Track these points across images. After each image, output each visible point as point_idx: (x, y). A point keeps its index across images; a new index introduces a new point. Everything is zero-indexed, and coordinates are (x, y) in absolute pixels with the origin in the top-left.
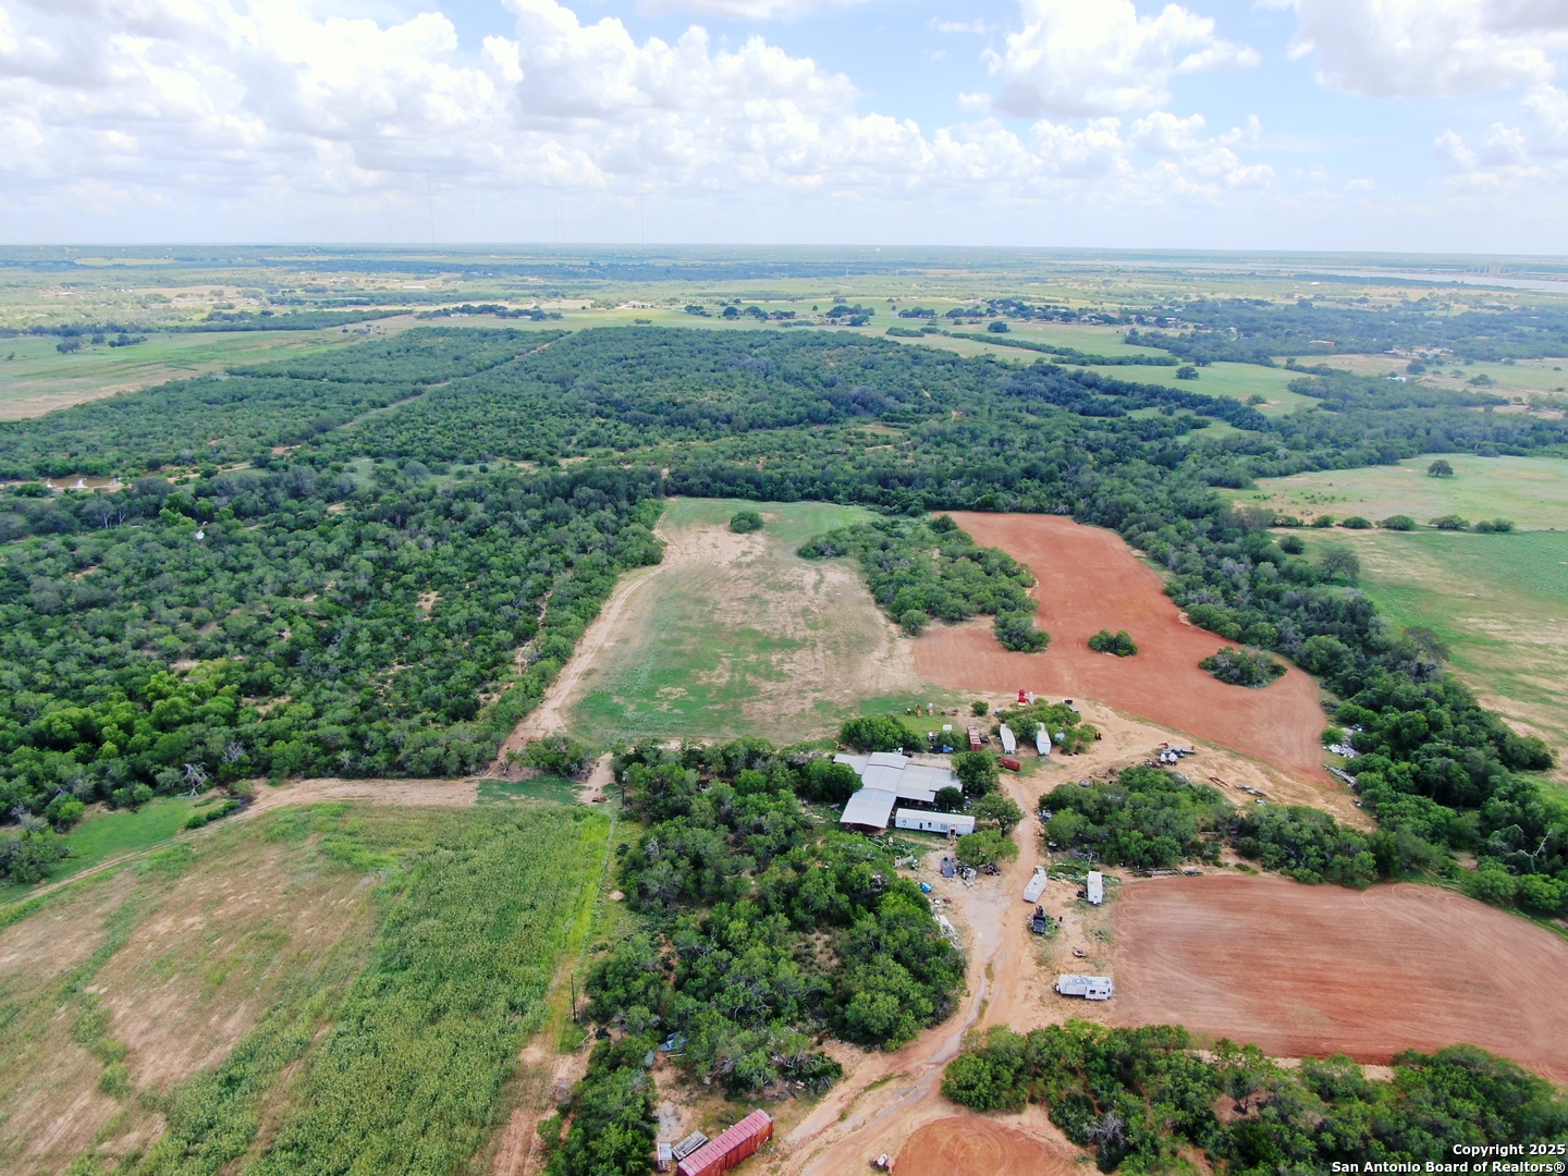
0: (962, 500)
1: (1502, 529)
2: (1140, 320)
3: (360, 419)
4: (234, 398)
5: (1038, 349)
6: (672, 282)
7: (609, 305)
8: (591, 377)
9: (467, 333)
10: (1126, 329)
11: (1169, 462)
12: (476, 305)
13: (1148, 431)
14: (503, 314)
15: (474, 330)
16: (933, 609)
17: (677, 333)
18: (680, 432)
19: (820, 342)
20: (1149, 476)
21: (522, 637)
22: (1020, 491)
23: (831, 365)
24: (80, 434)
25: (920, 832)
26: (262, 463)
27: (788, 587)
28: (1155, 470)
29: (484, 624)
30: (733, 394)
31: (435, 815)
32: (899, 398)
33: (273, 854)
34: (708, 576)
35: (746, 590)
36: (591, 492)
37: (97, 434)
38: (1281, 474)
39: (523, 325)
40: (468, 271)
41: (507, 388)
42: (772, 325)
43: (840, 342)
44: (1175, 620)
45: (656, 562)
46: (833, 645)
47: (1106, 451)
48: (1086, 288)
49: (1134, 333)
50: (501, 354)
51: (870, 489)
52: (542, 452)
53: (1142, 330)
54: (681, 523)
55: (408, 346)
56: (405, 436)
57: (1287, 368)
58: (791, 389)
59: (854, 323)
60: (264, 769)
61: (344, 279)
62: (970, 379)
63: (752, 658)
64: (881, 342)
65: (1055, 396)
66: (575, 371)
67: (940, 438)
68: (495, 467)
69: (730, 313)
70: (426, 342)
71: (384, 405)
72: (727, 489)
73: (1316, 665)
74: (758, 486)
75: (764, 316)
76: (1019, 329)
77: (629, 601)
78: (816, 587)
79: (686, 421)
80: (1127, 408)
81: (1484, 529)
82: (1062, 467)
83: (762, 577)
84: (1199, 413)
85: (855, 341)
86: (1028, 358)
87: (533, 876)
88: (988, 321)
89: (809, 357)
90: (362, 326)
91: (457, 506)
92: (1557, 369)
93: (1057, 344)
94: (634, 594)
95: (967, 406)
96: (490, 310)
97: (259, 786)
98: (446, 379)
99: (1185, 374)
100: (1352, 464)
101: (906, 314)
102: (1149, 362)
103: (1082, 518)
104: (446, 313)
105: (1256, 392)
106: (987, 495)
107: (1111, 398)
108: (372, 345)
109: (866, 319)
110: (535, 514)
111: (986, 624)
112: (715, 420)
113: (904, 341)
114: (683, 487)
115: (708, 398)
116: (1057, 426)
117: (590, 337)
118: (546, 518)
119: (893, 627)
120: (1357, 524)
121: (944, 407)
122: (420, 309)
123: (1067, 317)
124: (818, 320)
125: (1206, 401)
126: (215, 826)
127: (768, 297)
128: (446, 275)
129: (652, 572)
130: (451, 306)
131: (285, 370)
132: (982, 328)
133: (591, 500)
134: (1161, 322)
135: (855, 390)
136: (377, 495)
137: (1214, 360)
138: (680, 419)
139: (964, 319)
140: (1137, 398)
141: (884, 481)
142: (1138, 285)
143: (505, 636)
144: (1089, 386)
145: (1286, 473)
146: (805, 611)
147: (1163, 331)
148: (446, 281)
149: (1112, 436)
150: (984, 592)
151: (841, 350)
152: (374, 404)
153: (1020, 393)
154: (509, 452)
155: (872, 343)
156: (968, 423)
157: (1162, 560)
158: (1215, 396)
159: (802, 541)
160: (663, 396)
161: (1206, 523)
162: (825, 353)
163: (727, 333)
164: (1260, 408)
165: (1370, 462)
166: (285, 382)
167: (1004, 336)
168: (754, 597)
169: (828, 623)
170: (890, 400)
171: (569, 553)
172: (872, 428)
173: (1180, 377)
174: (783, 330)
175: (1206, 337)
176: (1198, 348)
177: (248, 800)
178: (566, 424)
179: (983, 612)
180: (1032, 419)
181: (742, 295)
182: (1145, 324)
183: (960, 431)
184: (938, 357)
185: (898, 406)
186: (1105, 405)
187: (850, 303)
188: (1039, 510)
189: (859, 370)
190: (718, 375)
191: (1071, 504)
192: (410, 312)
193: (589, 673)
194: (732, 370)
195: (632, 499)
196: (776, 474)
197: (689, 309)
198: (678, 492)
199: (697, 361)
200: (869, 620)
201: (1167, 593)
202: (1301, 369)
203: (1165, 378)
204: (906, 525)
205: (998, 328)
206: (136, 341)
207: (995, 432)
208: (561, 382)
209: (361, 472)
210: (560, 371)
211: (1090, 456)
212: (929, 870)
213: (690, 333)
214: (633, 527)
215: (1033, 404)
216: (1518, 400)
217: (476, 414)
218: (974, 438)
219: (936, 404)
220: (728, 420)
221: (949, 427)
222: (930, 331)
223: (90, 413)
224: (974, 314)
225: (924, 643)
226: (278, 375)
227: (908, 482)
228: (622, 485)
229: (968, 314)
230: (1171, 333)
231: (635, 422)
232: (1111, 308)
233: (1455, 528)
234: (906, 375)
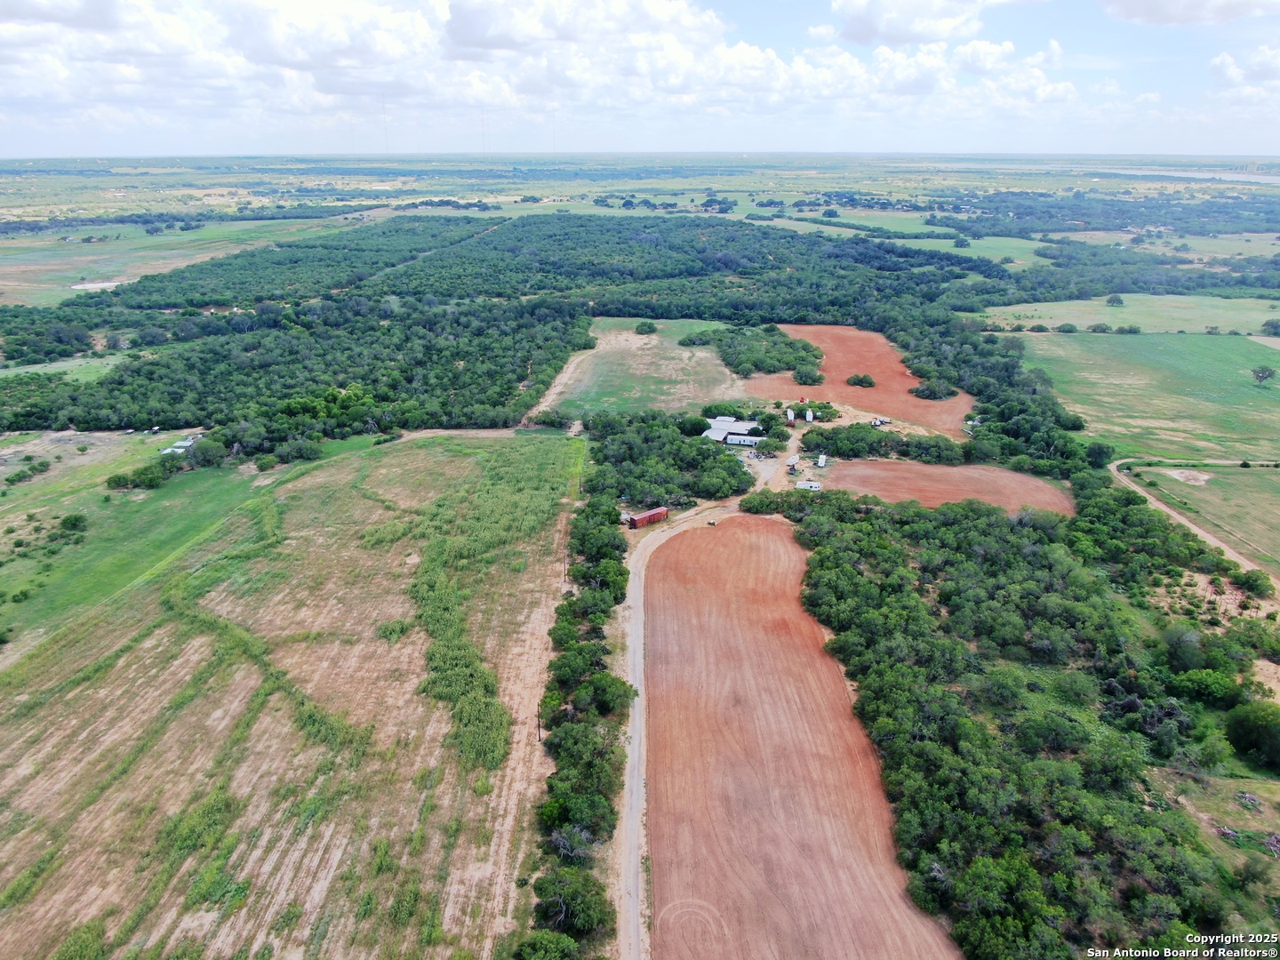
0: (786, 317)
1: (1133, 331)
2: (941, 208)
3: (381, 274)
4: (291, 261)
5: (857, 228)
6: (580, 181)
7: (535, 200)
8: (533, 247)
9: (433, 218)
10: (927, 215)
11: (931, 297)
12: (436, 199)
13: (920, 280)
14: (457, 206)
15: (440, 217)
16: (759, 367)
17: (590, 218)
18: (599, 280)
19: (696, 224)
20: (913, 304)
21: (521, 379)
22: (825, 312)
23: (703, 239)
24: (201, 282)
25: (739, 445)
26: (328, 297)
27: (673, 358)
28: (918, 301)
29: (496, 372)
30: (634, 258)
31: (495, 440)
32: (750, 260)
33: (422, 452)
34: (624, 354)
35: (648, 359)
36: (547, 311)
37: (211, 283)
38: (1005, 304)
39: (474, 213)
40: (420, 175)
41: (476, 255)
42: (660, 212)
43: (709, 224)
44: (903, 374)
45: (592, 347)
46: (700, 383)
47: (888, 291)
48: (908, 185)
49: (933, 217)
50: (464, 234)
51: (726, 311)
52: (509, 292)
53: (939, 214)
54: (605, 330)
55: (394, 228)
56: (415, 283)
57: (1041, 240)
58: (675, 255)
59: (722, 211)
60: (404, 425)
61: (325, 182)
62: (803, 248)
63: (653, 387)
64: (741, 224)
65: (862, 259)
66: (520, 244)
67: (777, 284)
68: (480, 300)
69: (628, 204)
70: (407, 226)
71: (393, 266)
72: (633, 311)
73: (975, 391)
74: (653, 310)
75: (654, 207)
76: (847, 214)
77: (578, 365)
78: (690, 359)
79: (603, 273)
80: (912, 266)
81: (1121, 331)
82: (855, 300)
83: (656, 355)
84: (963, 269)
85: (722, 223)
86: (848, 234)
87: (551, 455)
88: (823, 209)
89: (687, 235)
90: (357, 215)
91: (463, 320)
92: (1248, 241)
93: (871, 225)
94: (582, 361)
95: (799, 264)
96: (448, 203)
97: (403, 432)
98: (430, 249)
99: (961, 244)
100: (1057, 299)
101: (761, 205)
102: (938, 237)
103: (862, 327)
104: (414, 206)
105: (1007, 255)
106: (802, 313)
107: (901, 260)
108: (368, 229)
109: (730, 208)
110: (513, 324)
111: (790, 374)
112: (622, 274)
113: (757, 223)
114: (604, 311)
115: (616, 260)
116: (859, 276)
117: (525, 222)
118: (520, 327)
119: (734, 376)
120: (1040, 329)
121: (781, 265)
122: (394, 202)
123: (885, 206)
124: (694, 209)
125: (969, 260)
126: (387, 445)
127: (657, 193)
128: (403, 179)
129: (590, 352)
130: (418, 201)
131: (318, 243)
132: (818, 214)
133: (547, 316)
134: (957, 209)
135: (719, 255)
136: (409, 315)
137: (988, 235)
138: (597, 273)
139: (805, 208)
140: (921, 259)
141: (736, 307)
142: (950, 182)
143: (512, 376)
144: (888, 252)
145: (1009, 304)
146: (682, 369)
147: (955, 215)
148: (404, 183)
149: (896, 283)
150: (790, 358)
151: (711, 229)
152: (387, 265)
153: (837, 256)
154: (487, 293)
155: (734, 224)
156: (797, 275)
157: (905, 346)
158: (975, 257)
159: (681, 338)
160: (584, 259)
161: (941, 328)
162: (699, 231)
163: (626, 218)
164: (1007, 266)
165: (1070, 297)
166: (321, 252)
167: (834, 220)
168: (652, 363)
169: (697, 373)
170: (744, 261)
171: (540, 342)
172: (731, 278)
173: (957, 246)
174: (668, 216)
175: (987, 219)
176: (977, 227)
177: (400, 436)
178: (521, 276)
179: (789, 369)
180: (843, 272)
181: (638, 191)
182: (944, 210)
183: (790, 278)
184: (782, 233)
185: (749, 264)
186: (896, 264)
187: (719, 197)
188: (835, 323)
189: (723, 242)
190: (622, 246)
191: (856, 319)
192: (387, 206)
193: (562, 393)
194: (631, 243)
195: (572, 316)
196: (665, 303)
197: (597, 202)
198: (601, 314)
199: (607, 237)
200: (722, 373)
201: (903, 362)
202: (1051, 241)
203: (946, 246)
204: (748, 331)
205: (831, 214)
206: (198, 227)
207: (815, 279)
208: (512, 250)
209: (393, 303)
210: (510, 244)
211: (876, 293)
212: (745, 456)
213: (599, 218)
214: (577, 329)
215: (844, 263)
216: (1200, 260)
217: (458, 270)
218: (800, 283)
219: (777, 264)
220: (631, 274)
221: (783, 277)
222: (778, 217)
223: (200, 269)
224: (814, 205)
225: (752, 382)
226: (314, 247)
227: (751, 307)
228: (566, 308)
229: (810, 204)
230: (963, 217)
231: (568, 275)
232: (922, 201)
233: (1104, 331)
234: (757, 246)
